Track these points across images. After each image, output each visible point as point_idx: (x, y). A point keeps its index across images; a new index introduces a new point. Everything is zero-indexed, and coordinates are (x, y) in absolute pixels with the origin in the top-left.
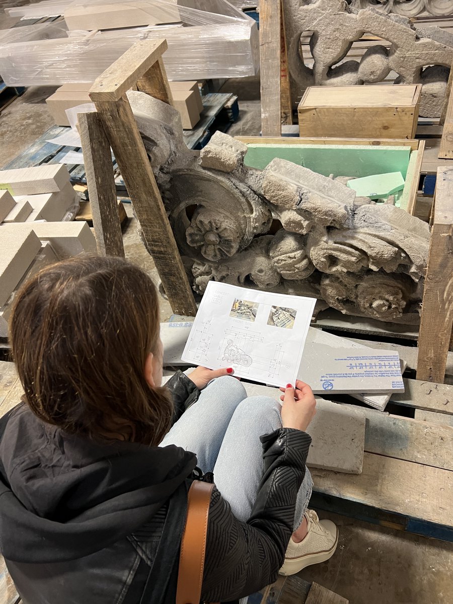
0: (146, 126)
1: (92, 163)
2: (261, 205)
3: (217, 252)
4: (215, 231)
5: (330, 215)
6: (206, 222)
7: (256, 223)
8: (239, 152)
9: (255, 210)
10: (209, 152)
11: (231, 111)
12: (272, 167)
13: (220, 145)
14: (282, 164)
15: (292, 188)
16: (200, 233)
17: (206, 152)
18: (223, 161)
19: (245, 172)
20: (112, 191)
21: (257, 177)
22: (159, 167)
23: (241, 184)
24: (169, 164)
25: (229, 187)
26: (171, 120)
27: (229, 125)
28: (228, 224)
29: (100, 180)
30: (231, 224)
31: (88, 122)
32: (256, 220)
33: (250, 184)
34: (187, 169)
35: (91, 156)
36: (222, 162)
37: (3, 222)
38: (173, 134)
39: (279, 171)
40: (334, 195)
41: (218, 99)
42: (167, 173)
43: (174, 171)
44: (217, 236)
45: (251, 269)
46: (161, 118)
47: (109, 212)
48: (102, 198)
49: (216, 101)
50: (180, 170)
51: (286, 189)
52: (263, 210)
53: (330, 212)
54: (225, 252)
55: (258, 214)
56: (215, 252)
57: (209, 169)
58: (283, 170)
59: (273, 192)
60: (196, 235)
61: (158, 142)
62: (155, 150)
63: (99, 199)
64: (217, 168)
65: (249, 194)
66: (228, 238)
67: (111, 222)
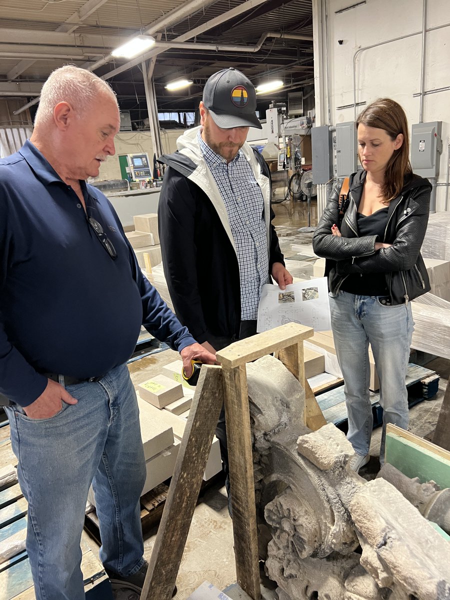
0: (257, 395)
1: (196, 408)
2: (345, 522)
3: (290, 543)
4: (292, 521)
5: (410, 585)
6: (285, 507)
7: (334, 539)
8: (343, 453)
9: (336, 524)
10: (307, 442)
11: (427, 388)
12: (372, 486)
13: (327, 438)
14: (386, 489)
15: (379, 524)
16: (278, 515)
17: (303, 440)
18: (318, 456)
19: (342, 476)
20: (208, 436)
21: (354, 488)
22: (263, 432)
23: (330, 488)
24: (275, 433)
25: (316, 485)
26: (292, 395)
27: (420, 400)
28: (307, 522)
29: (198, 424)
30: (310, 523)
31: (207, 374)
32: (335, 536)
33: (340, 493)
34: (284, 447)
35: (198, 402)
36: (316, 457)
37: (164, 408)
38: (289, 408)
39: (378, 495)
40: (436, 558)
41: (417, 372)
42: (268, 441)
43: (273, 442)
44: (293, 528)
45: (320, 586)
46: (284, 390)
47: (196, 454)
48: (193, 439)
49: (415, 373)
50: (278, 444)
51: (372, 522)
52: (345, 529)
53: (412, 581)
54: (297, 549)
55: (338, 530)
56: (288, 542)
57: (304, 458)
58: (383, 496)
59: (359, 516)
60: (275, 514)
61: (264, 412)
62: (259, 417)
63: (190, 440)
64: (311, 460)
65: (335, 503)
66: (302, 537)
67: (194, 463)
